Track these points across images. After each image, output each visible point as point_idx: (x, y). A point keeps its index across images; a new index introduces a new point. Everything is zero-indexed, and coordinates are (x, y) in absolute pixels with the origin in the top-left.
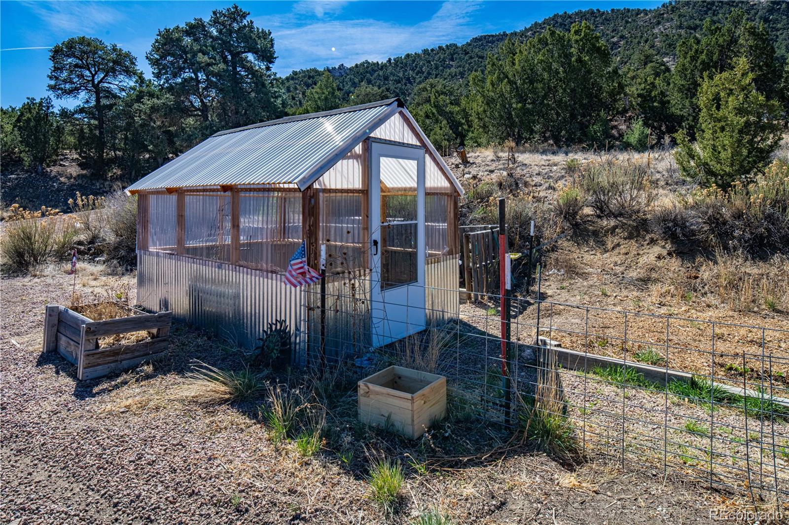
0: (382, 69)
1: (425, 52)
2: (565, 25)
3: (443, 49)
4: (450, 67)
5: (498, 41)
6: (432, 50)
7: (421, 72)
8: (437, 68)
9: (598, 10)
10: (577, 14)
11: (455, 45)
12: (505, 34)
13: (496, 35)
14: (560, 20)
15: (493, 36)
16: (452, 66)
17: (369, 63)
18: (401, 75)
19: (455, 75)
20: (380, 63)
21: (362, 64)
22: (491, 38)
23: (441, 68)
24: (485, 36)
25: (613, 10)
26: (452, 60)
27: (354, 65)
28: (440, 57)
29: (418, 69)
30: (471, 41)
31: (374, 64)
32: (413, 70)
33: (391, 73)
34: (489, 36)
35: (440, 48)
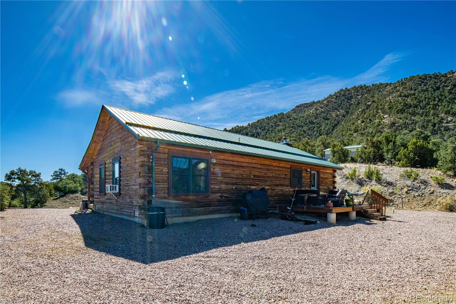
0: (245, 129)
1: (267, 118)
2: (345, 95)
3: (276, 117)
4: (279, 125)
5: (310, 106)
6: (271, 117)
7: (264, 129)
8: (272, 127)
9: (365, 86)
10: (352, 88)
11: (283, 113)
12: (314, 102)
13: (309, 103)
14: (342, 93)
15: (307, 104)
16: (280, 125)
17: (239, 127)
18: (254, 131)
19: (281, 130)
20: (244, 126)
21: (235, 128)
22: (306, 105)
23: (274, 127)
24: (303, 105)
25: (373, 85)
26: (280, 122)
27: (231, 129)
28: (274, 120)
29: (262, 128)
30: (295, 107)
31: (241, 127)
32: (260, 129)
33: (249, 131)
34: (305, 104)
35: (275, 116)
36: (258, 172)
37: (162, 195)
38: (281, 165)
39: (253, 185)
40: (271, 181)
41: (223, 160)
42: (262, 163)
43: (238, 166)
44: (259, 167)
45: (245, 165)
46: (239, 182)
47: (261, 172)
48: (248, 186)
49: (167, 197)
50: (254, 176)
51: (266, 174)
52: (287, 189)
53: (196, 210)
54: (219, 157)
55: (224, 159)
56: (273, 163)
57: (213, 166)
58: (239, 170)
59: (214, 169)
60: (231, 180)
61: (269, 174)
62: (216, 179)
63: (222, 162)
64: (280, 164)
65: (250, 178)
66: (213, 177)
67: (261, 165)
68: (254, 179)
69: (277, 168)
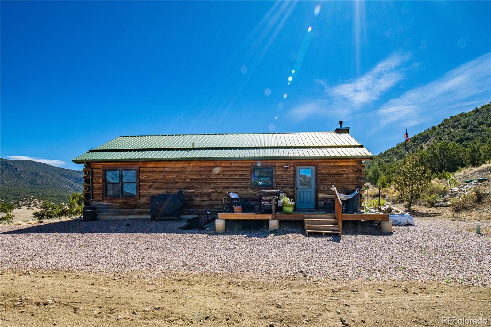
36: (196, 175)
37: (99, 199)
38: (233, 165)
39: (190, 189)
40: (217, 184)
41: (152, 168)
42: (203, 166)
43: (171, 171)
44: (199, 170)
45: (178, 169)
46: (171, 187)
47: (201, 175)
48: (184, 190)
49: (102, 200)
50: (191, 179)
51: (208, 177)
52: (245, 192)
53: (125, 210)
54: (149, 166)
55: (154, 167)
56: (219, 164)
57: (143, 174)
58: (171, 175)
59: (142, 177)
60: (162, 185)
61: (213, 177)
62: (145, 184)
63: (151, 169)
64: (232, 163)
65: (185, 182)
66: (142, 184)
67: (200, 167)
68: (191, 183)
69: (226, 168)
